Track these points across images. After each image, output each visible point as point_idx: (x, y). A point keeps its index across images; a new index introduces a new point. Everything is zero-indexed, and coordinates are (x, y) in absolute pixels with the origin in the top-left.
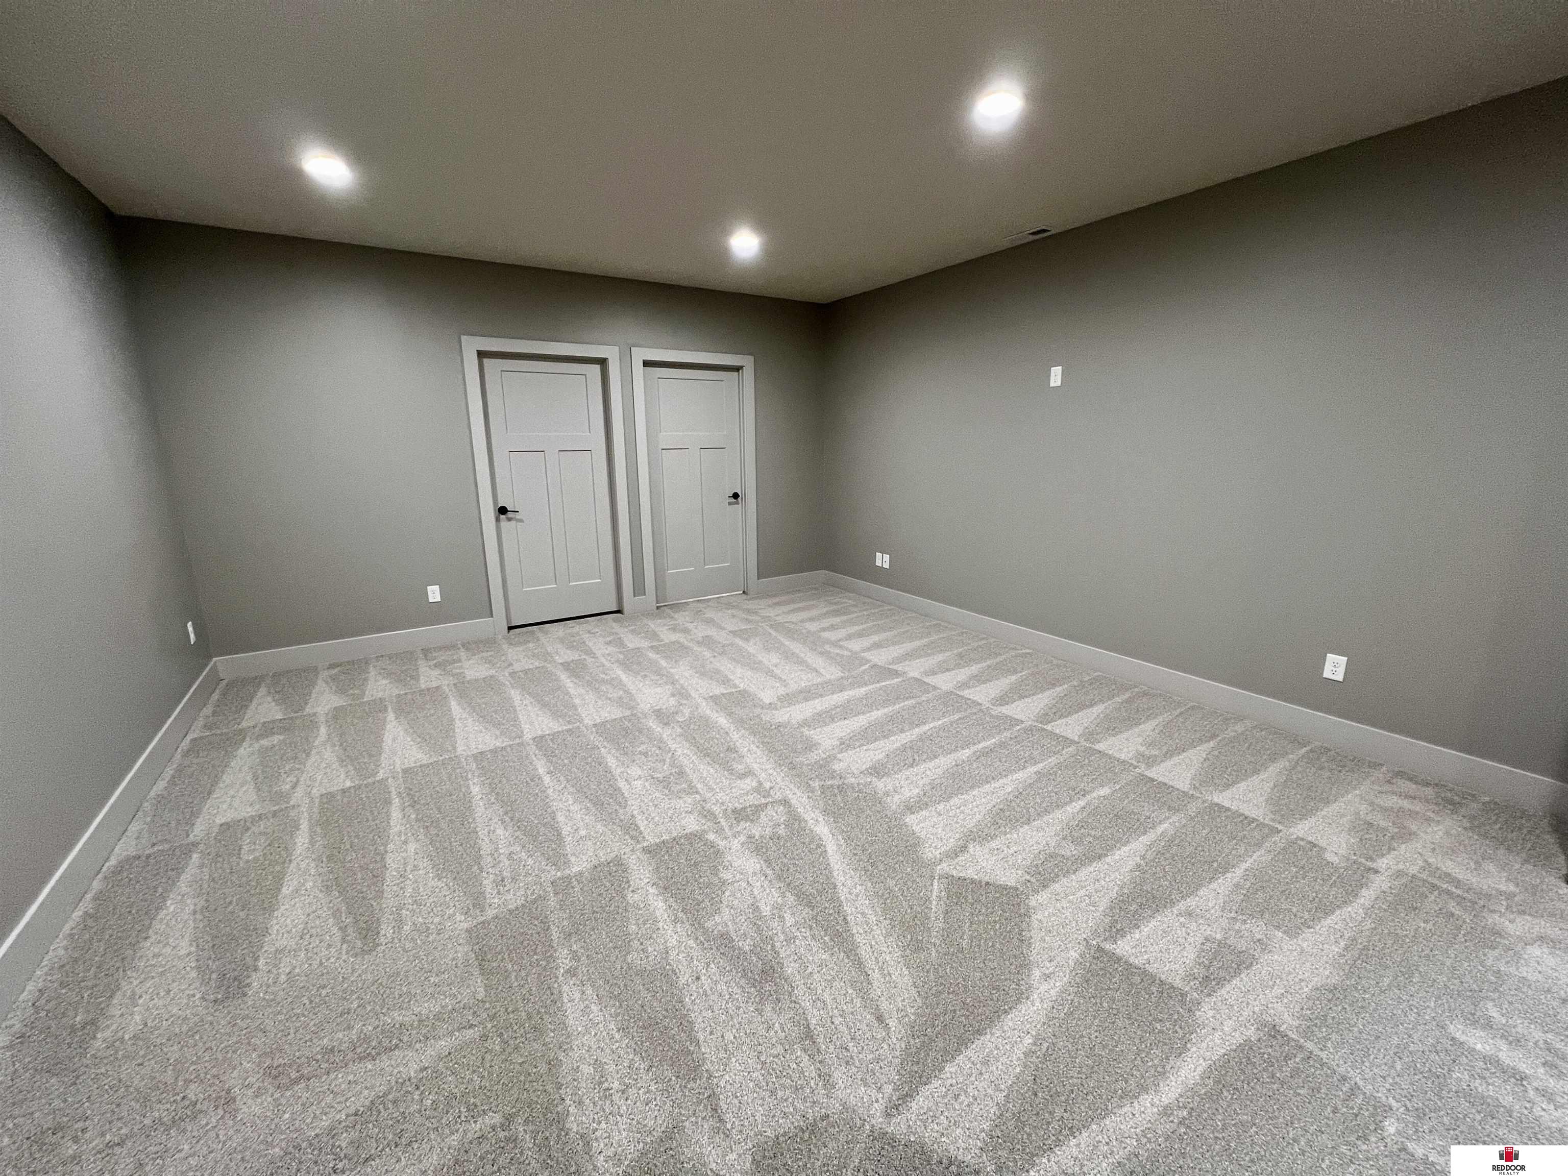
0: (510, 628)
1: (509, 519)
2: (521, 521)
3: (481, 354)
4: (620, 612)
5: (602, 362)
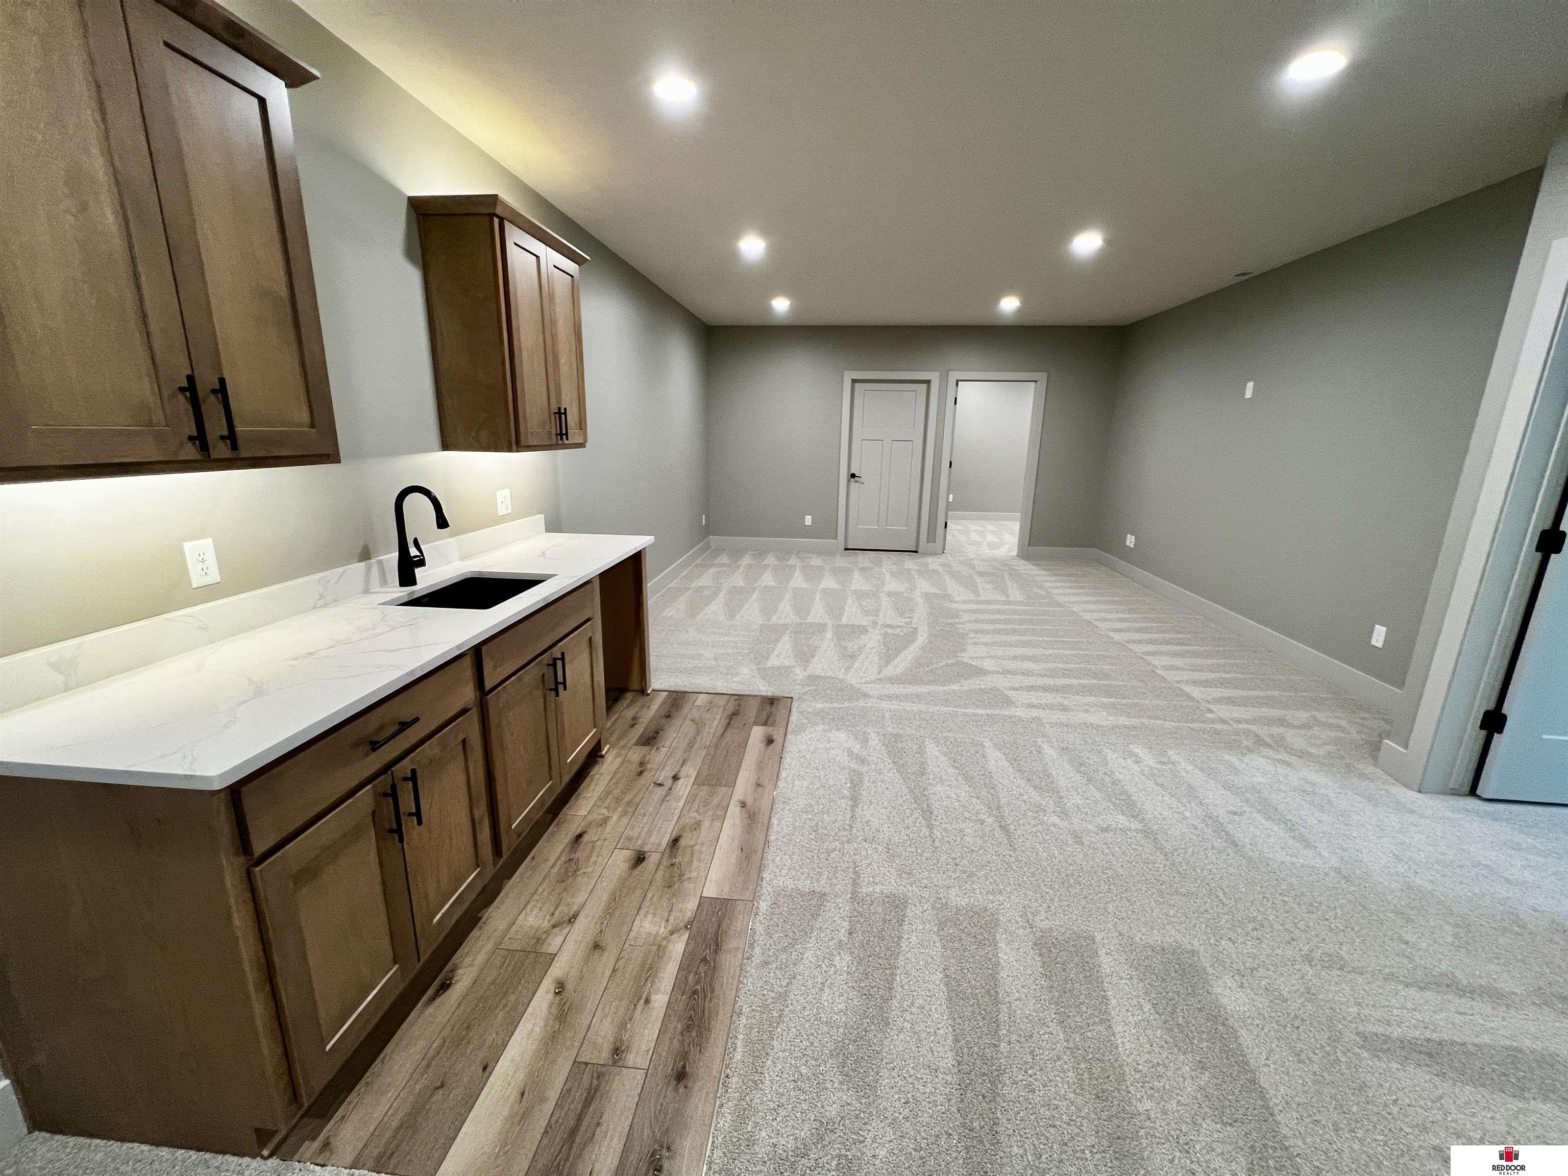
0: (846, 549)
1: (856, 482)
3: (854, 381)
4: (916, 552)
5: (928, 382)
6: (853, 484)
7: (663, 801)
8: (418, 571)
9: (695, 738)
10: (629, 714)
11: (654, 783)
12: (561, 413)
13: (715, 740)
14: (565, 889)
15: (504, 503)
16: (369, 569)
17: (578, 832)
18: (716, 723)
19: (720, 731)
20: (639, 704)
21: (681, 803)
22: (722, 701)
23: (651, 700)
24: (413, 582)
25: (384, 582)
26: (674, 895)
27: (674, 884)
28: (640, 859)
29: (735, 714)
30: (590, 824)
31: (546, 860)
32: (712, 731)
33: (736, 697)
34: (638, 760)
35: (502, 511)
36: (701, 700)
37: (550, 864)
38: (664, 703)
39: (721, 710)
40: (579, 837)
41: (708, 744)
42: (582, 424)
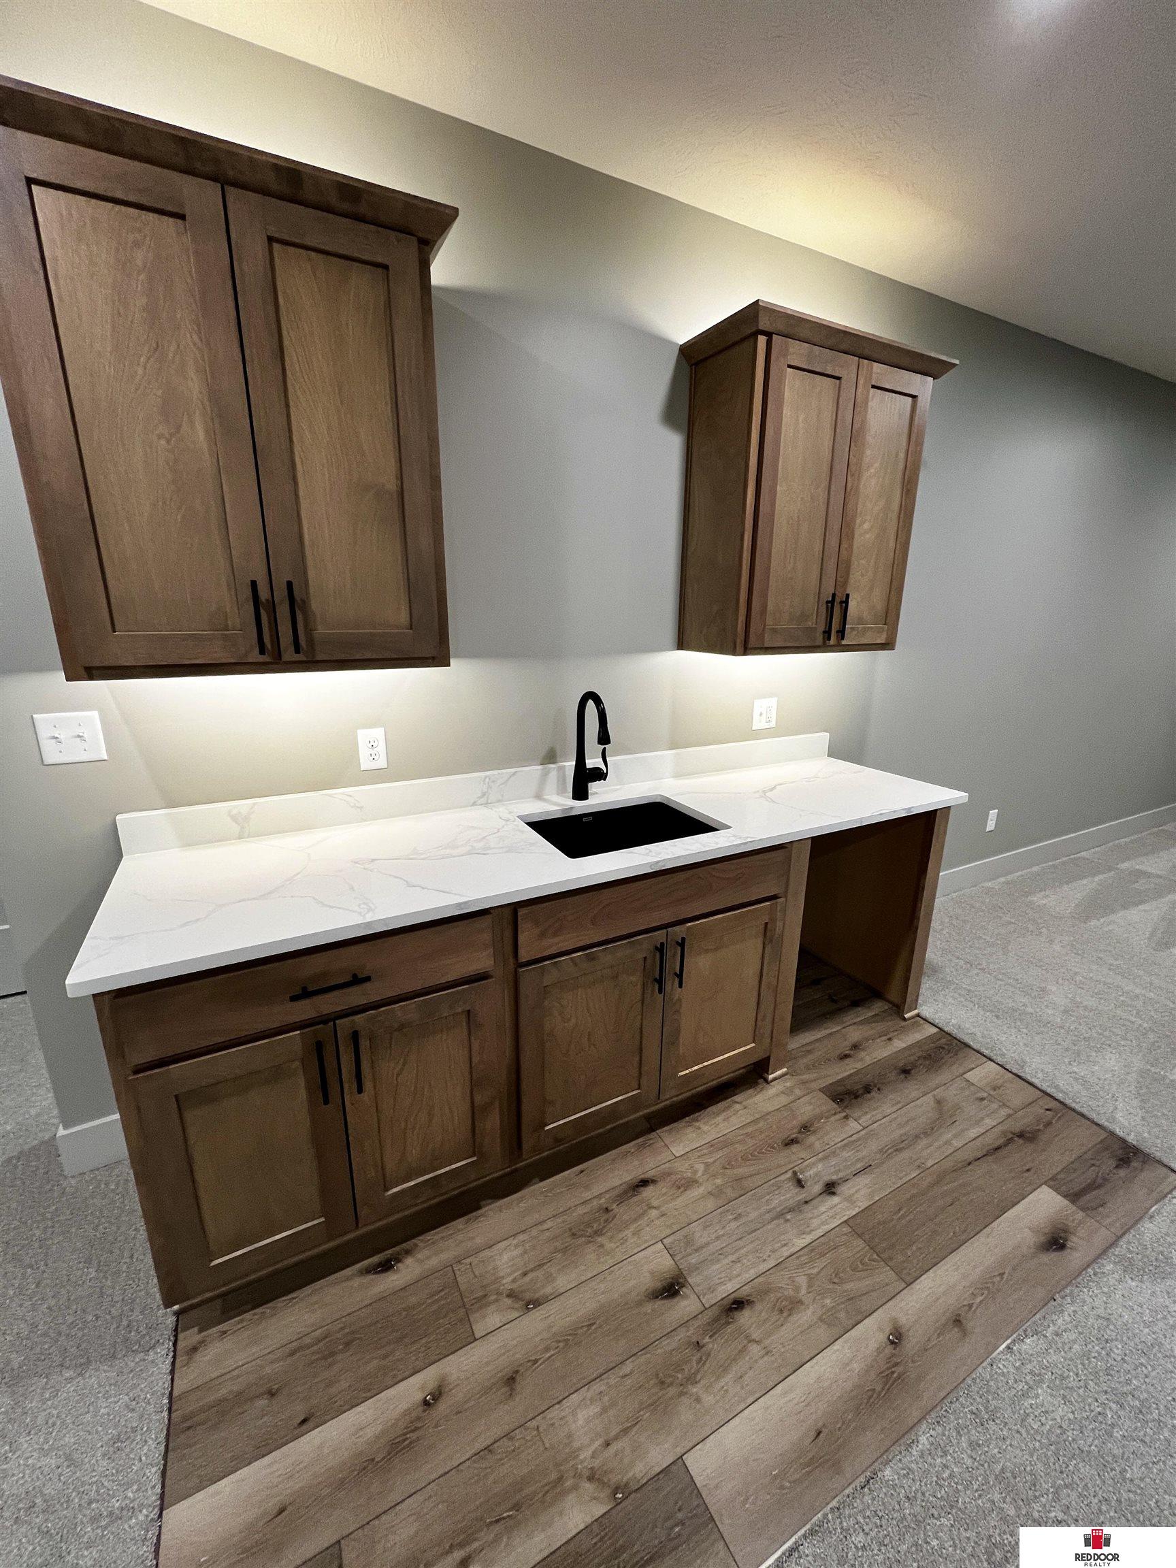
7: (781, 1215)
8: (595, 785)
9: (917, 1137)
10: (855, 1034)
11: (795, 1173)
12: (837, 603)
13: (948, 1164)
14: (564, 1250)
15: (764, 713)
17: (648, 1175)
18: (973, 1133)
19: (969, 1154)
20: (880, 1027)
21: (801, 1242)
22: (1018, 1096)
23: (902, 1030)
26: (653, 1406)
27: (671, 1384)
28: (671, 1289)
29: (1026, 1136)
30: (669, 1174)
31: (587, 1188)
32: (957, 1143)
33: (1053, 1104)
34: (805, 1118)
35: (759, 724)
36: (981, 1074)
37: (587, 1195)
38: (918, 1044)
39: (1004, 1112)
40: (644, 1183)
41: (929, 1163)
42: (890, 615)
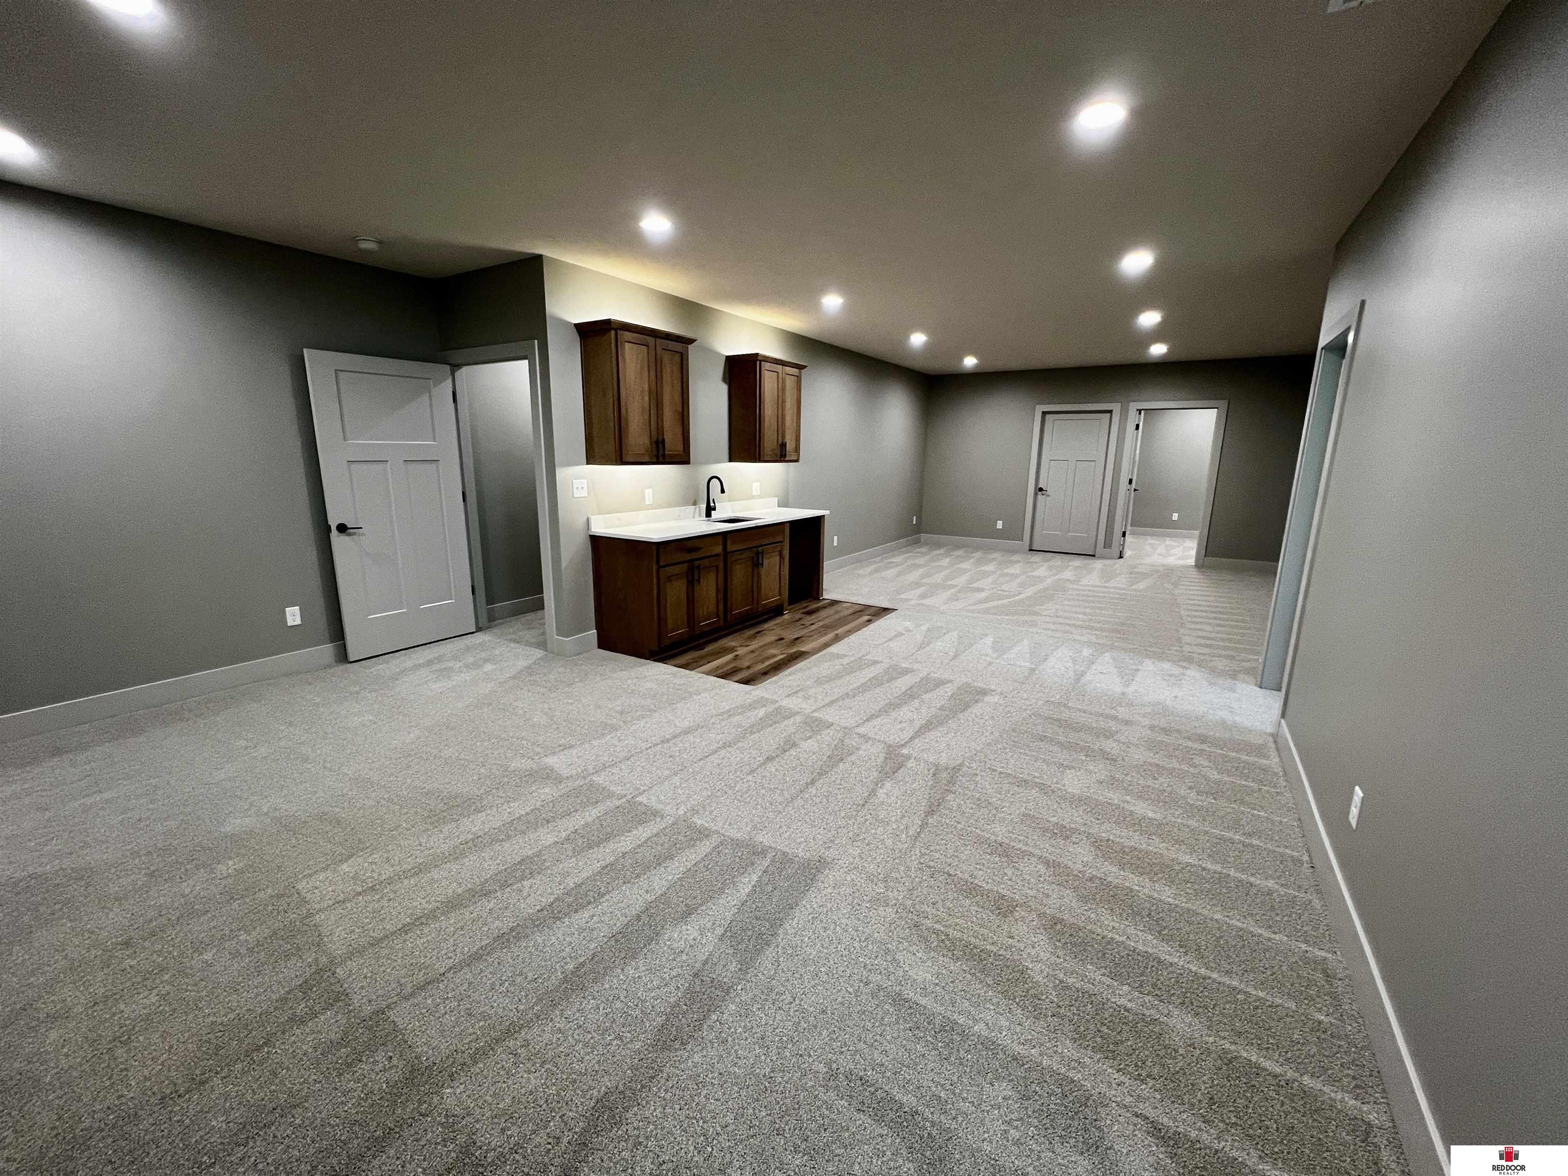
0: (1030, 550)
1: (1043, 494)
2: (1049, 496)
3: (1044, 413)
4: (1094, 556)
5: (1110, 412)
6: (1040, 497)
7: (801, 629)
8: (713, 512)
10: (806, 604)
12: (783, 445)
13: (841, 617)
15: (756, 489)
16: (695, 509)
18: (847, 613)
20: (813, 602)
22: (857, 606)
23: (820, 602)
24: (710, 516)
25: (700, 516)
29: (860, 611)
30: (767, 629)
33: (866, 606)
34: (799, 619)
35: (754, 494)
36: (846, 605)
38: (826, 603)
39: (854, 609)
40: (761, 631)
42: (797, 449)
